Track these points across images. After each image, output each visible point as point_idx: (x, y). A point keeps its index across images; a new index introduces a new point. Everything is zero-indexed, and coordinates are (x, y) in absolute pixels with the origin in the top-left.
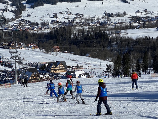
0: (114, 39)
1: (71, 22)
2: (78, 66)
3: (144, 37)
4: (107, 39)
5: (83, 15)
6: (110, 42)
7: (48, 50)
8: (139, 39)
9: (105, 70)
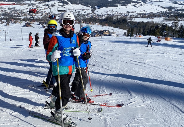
1: (113, 15)
5: (118, 12)
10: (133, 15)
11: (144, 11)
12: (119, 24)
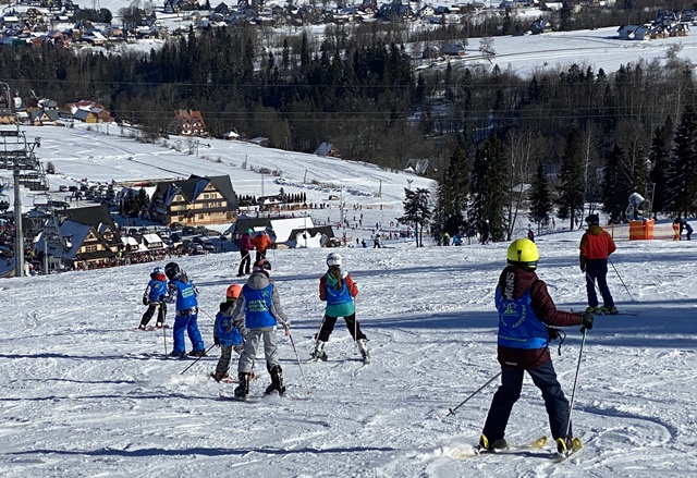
0: (437, 76)
1: (251, 8)
2: (284, 198)
3: (565, 68)
4: (408, 78)
6: (419, 92)
7: (155, 129)
8: (545, 78)
9: (402, 213)
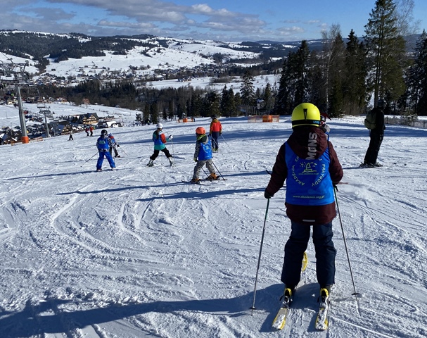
0: (141, 90)
1: (98, 76)
2: (109, 117)
3: (168, 88)
4: (134, 91)
5: (109, 69)
7: (78, 103)
8: (164, 90)
9: (135, 119)
10: (145, 74)
11: (167, 64)
12: (118, 97)
